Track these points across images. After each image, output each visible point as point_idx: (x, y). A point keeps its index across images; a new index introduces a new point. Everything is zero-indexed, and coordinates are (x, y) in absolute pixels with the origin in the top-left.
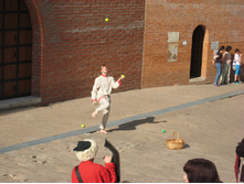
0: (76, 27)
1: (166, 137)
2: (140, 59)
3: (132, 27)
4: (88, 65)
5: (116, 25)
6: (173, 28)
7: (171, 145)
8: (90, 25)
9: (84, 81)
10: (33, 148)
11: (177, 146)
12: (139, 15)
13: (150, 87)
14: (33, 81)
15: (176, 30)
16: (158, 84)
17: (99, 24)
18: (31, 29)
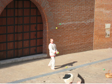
0: (63, 22)
1: (105, 72)
2: (92, 36)
3: (88, 22)
4: (69, 39)
5: (81, 21)
6: (108, 22)
7: (108, 76)
8: (69, 21)
9: (67, 47)
10: (44, 77)
11: (110, 76)
12: (92, 16)
13: (97, 49)
14: (43, 47)
15: (109, 23)
16: (101, 48)
17: (73, 20)
18: (42, 23)
